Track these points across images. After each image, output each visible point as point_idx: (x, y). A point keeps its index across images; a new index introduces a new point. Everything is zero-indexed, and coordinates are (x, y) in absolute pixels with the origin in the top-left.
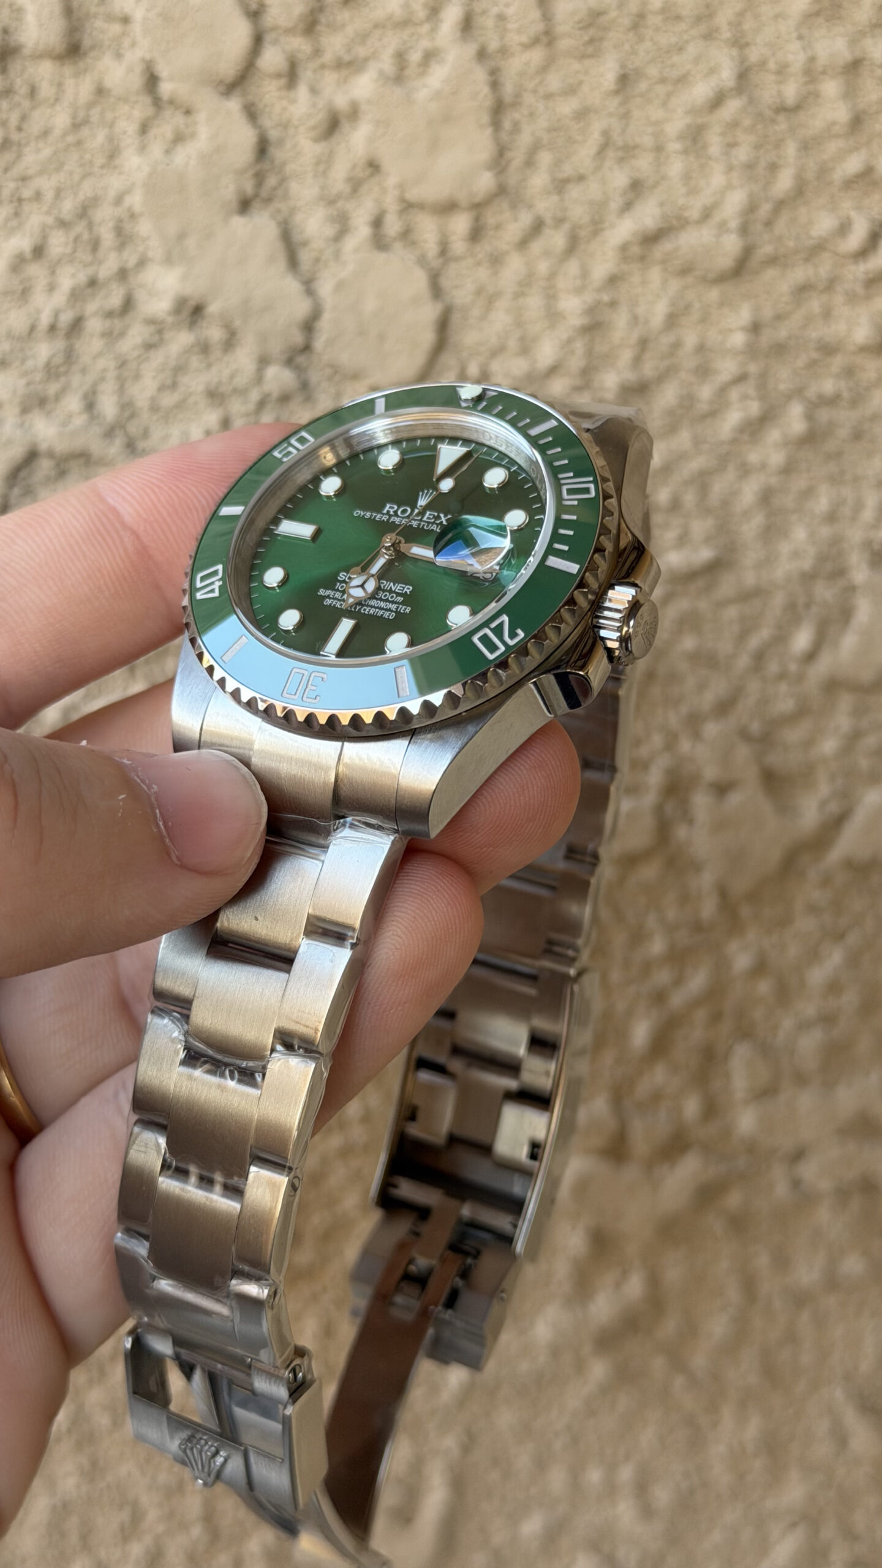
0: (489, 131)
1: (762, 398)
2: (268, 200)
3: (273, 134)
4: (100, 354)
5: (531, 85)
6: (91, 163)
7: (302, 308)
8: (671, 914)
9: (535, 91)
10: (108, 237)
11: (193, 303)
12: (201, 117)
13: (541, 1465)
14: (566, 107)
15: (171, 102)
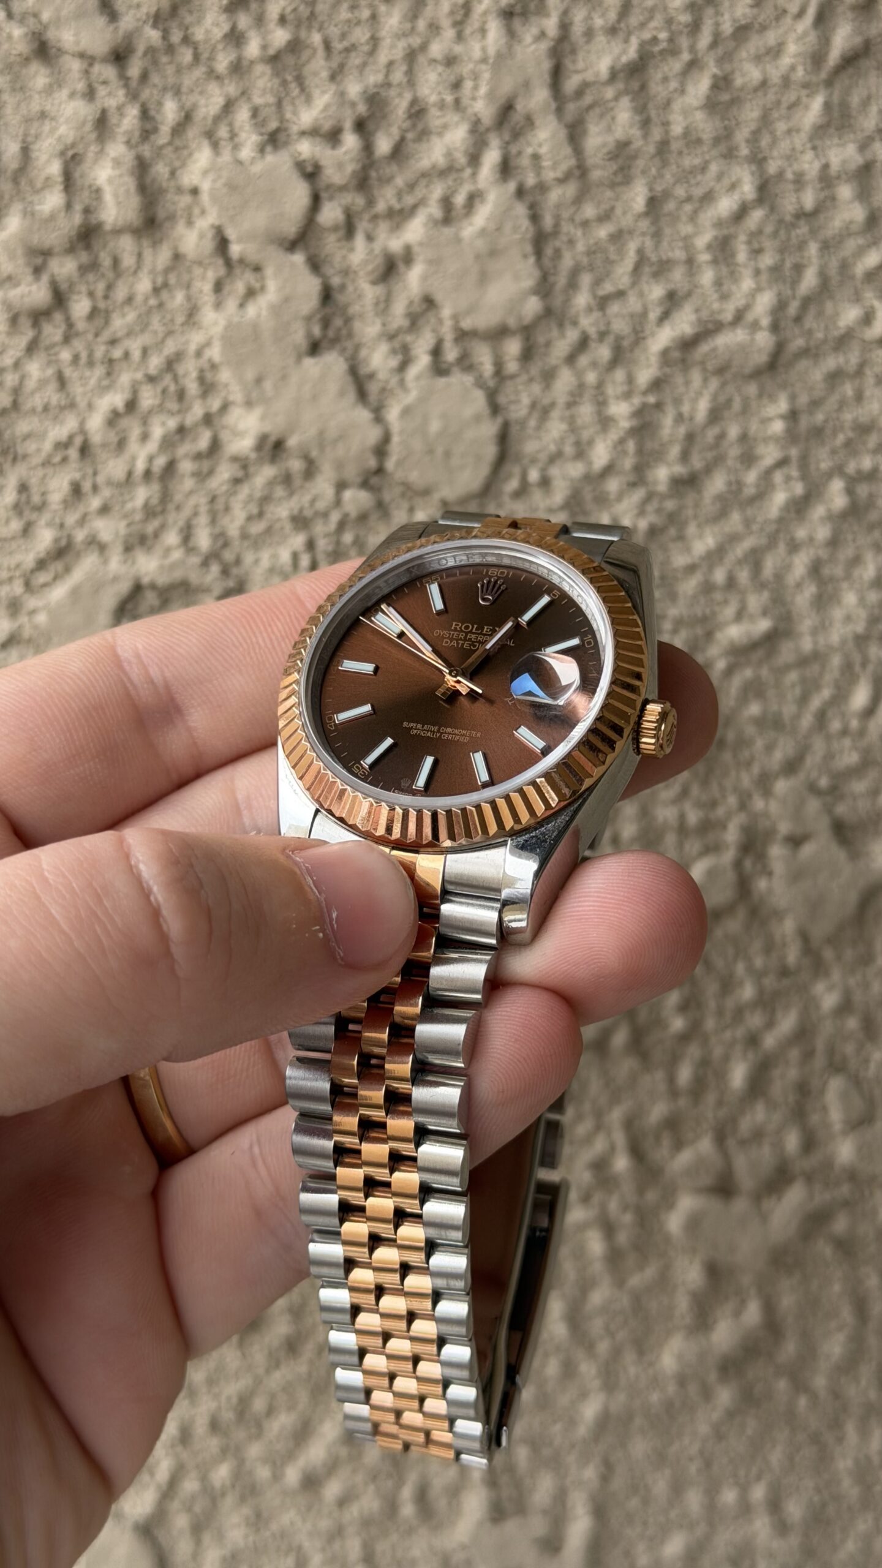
0: (532, 260)
1: (804, 477)
2: (335, 341)
3: (336, 281)
4: (191, 493)
5: (565, 215)
6: (172, 320)
7: (373, 435)
8: (759, 962)
9: (572, 220)
10: (192, 387)
11: (273, 439)
12: (269, 271)
13: (678, 1488)
14: (603, 232)
15: (241, 261)
